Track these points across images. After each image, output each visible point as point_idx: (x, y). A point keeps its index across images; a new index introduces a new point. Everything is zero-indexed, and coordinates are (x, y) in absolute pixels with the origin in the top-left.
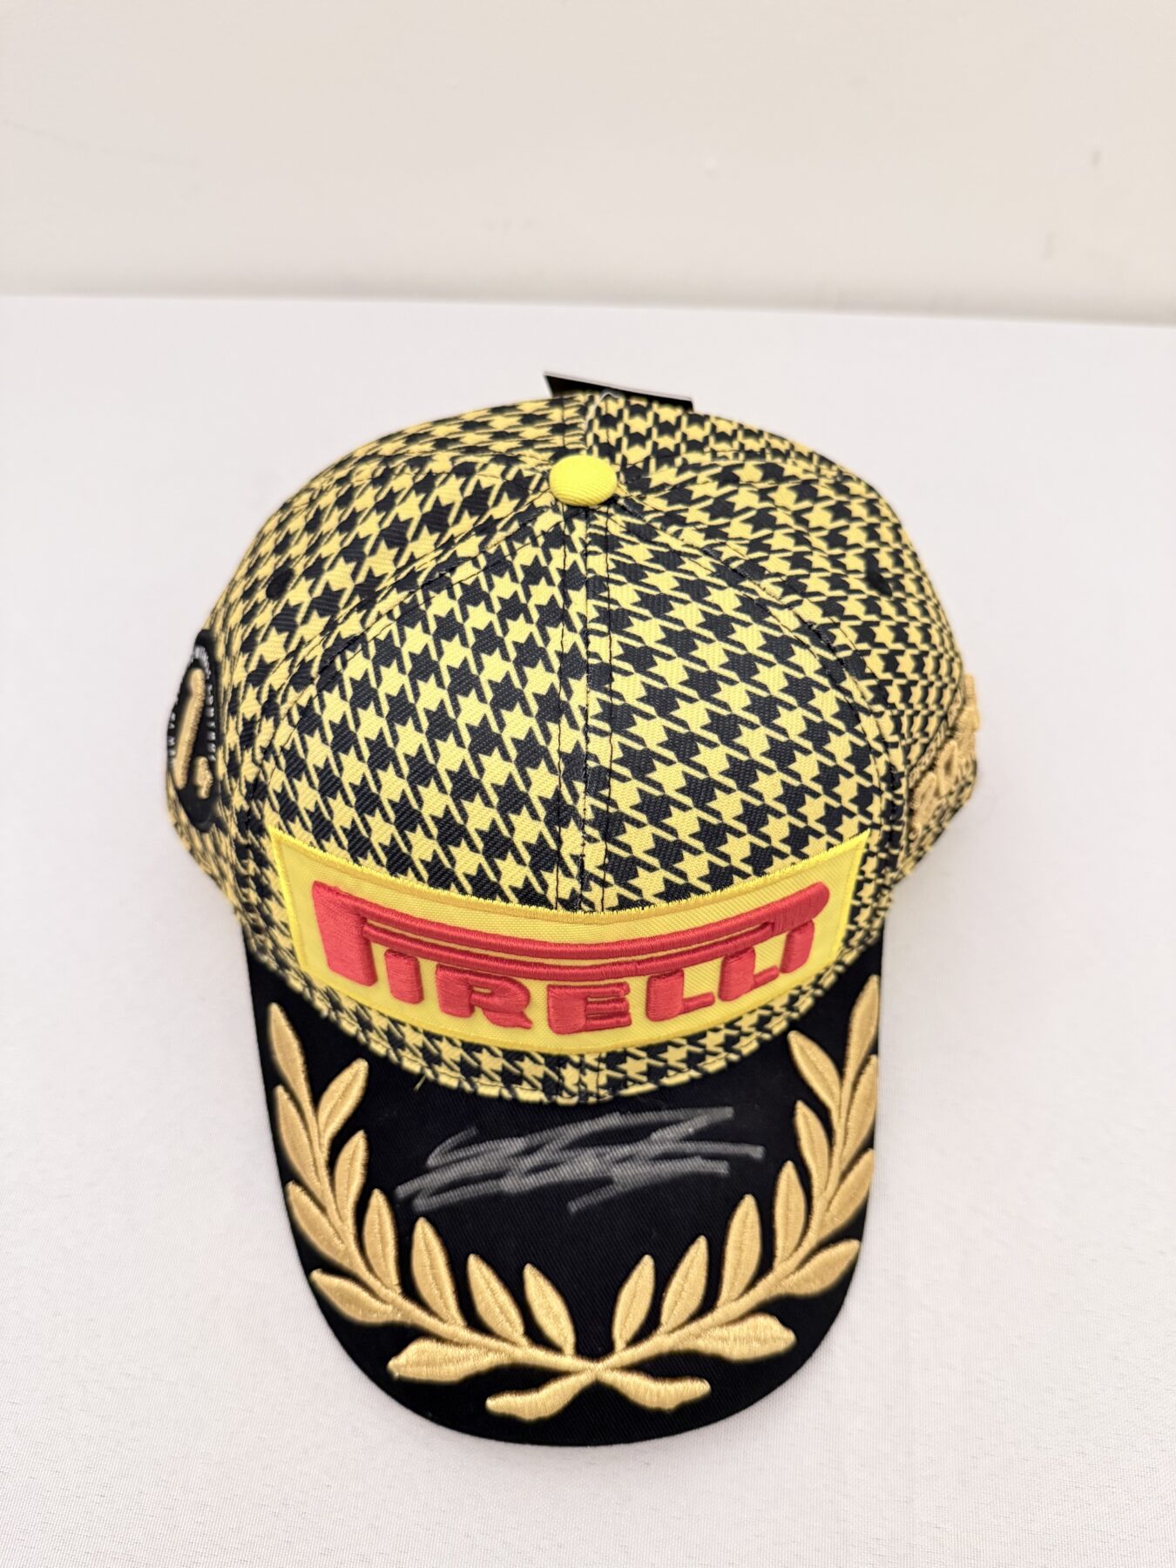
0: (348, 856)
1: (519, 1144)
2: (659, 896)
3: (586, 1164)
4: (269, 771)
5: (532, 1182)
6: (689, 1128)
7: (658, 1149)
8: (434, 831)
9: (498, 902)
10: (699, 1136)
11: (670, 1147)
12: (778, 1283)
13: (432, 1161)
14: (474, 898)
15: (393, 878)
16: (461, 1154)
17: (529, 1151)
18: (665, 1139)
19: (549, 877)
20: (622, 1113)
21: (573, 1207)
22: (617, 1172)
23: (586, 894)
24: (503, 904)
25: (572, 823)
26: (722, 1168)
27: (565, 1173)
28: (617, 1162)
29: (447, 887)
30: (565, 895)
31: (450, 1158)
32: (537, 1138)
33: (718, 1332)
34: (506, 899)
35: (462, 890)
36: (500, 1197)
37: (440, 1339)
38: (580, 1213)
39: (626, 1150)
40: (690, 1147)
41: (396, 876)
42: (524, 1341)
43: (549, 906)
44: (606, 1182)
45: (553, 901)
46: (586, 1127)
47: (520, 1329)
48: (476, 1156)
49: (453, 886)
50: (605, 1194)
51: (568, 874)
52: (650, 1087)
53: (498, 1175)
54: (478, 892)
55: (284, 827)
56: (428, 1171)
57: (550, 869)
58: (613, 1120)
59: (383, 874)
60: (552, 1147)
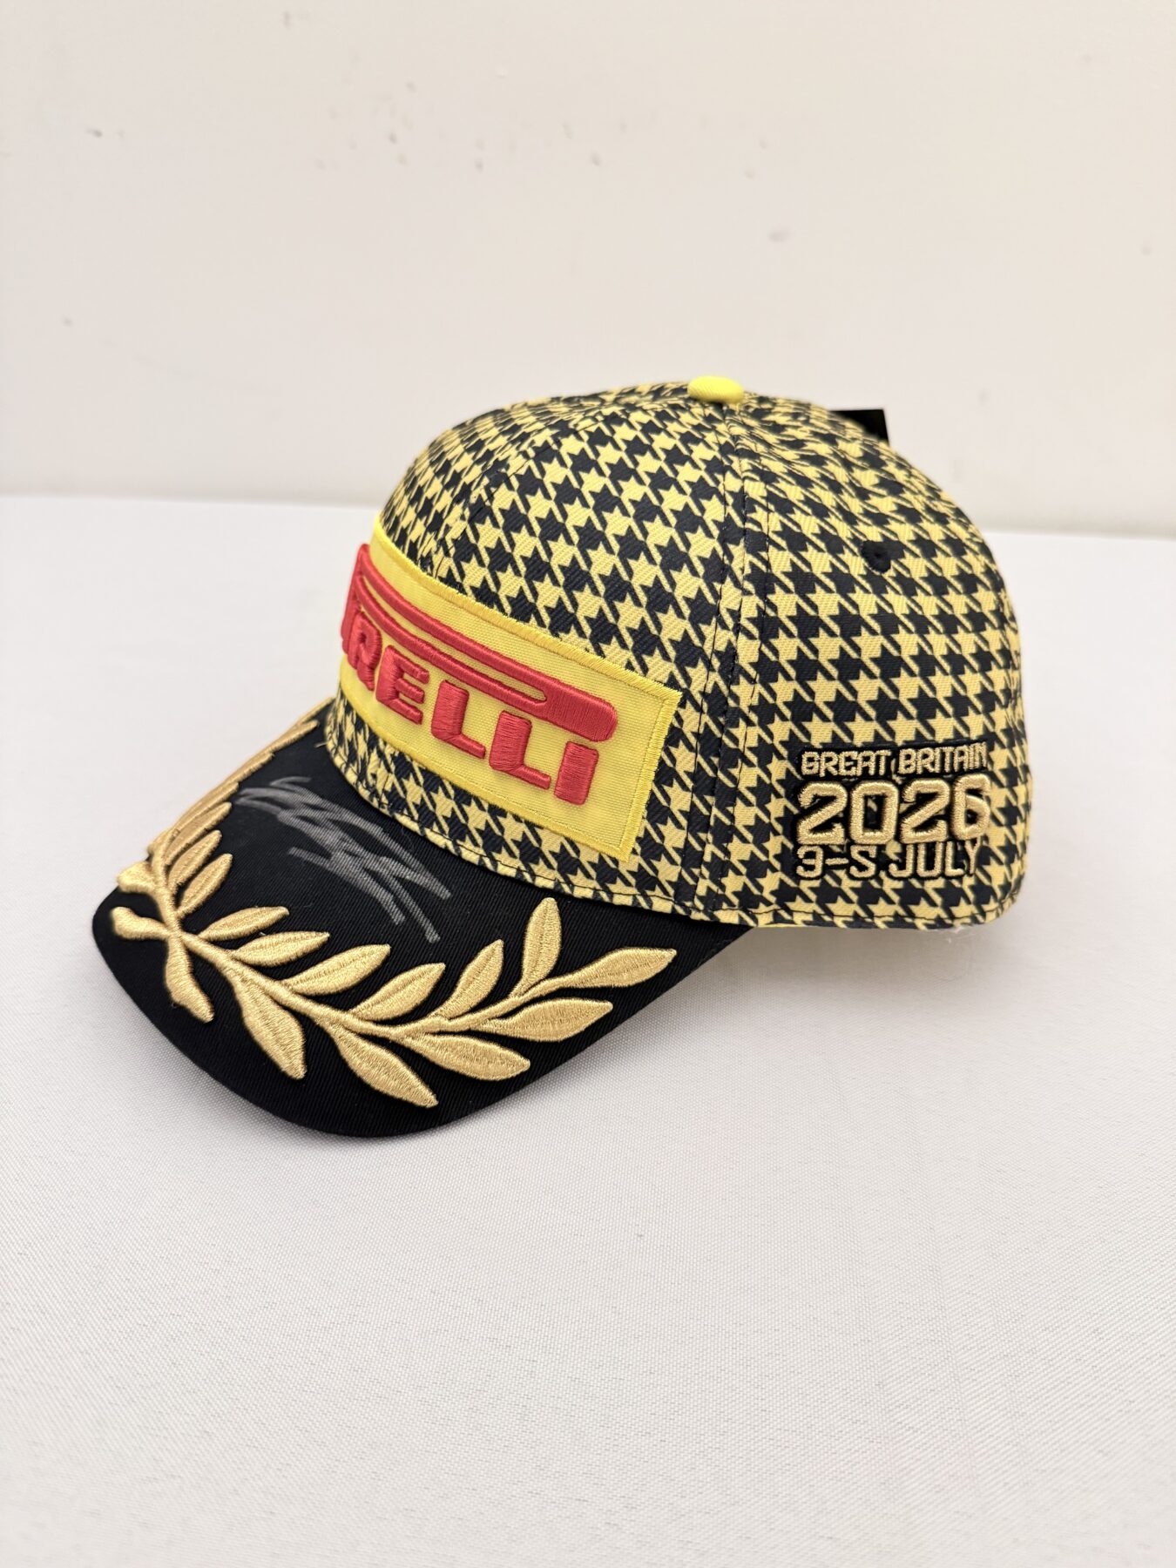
1: (314, 800)
2: (473, 589)
3: (330, 837)
5: (296, 823)
6: (409, 875)
7: (376, 867)
9: (399, 550)
10: (409, 886)
11: (384, 872)
12: (336, 1023)
13: (274, 783)
17: (315, 807)
18: (387, 867)
20: (385, 831)
21: (294, 851)
22: (339, 856)
23: (434, 558)
26: (398, 918)
27: (314, 832)
28: (345, 852)
31: (287, 786)
32: (327, 804)
33: (258, 994)
36: (272, 818)
38: (292, 856)
39: (359, 850)
40: (396, 885)
42: (172, 887)
44: (327, 856)
46: (358, 821)
47: (181, 880)
48: (294, 792)
49: (393, 535)
50: (319, 861)
51: (437, 537)
52: (415, 827)
53: (288, 808)
54: (399, 543)
56: (265, 787)
58: (374, 830)
60: (328, 815)
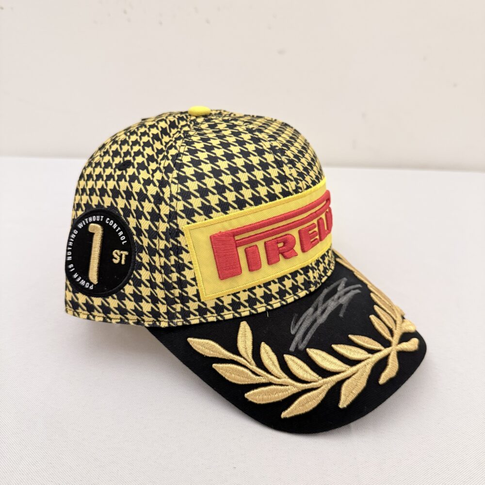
0: (223, 214)
1: (311, 310)
2: (312, 184)
3: (332, 305)
4: (175, 206)
5: (325, 316)
6: (342, 285)
7: (342, 293)
8: (248, 186)
9: (278, 200)
10: (346, 286)
11: (344, 291)
13: (293, 332)
14: (271, 203)
15: (242, 211)
16: (299, 323)
17: (316, 309)
18: (341, 290)
19: (287, 184)
20: (326, 288)
21: (341, 315)
22: (341, 302)
23: (299, 185)
24: (280, 200)
25: (284, 165)
26: (358, 291)
27: (331, 308)
28: (338, 299)
29: (261, 203)
30: (294, 188)
31: (297, 327)
32: (314, 305)
34: (279, 198)
35: (266, 202)
36: (321, 325)
37: (348, 378)
38: (344, 316)
39: (337, 295)
40: (348, 289)
41: (243, 210)
42: (370, 355)
43: (291, 194)
44: (341, 306)
45: (292, 192)
46: (322, 296)
47: (366, 353)
48: (304, 320)
49: (263, 202)
50: (344, 308)
51: (292, 181)
52: (326, 277)
53: (315, 321)
54: (271, 200)
55: (190, 222)
56: (294, 336)
57: (286, 182)
59: (238, 211)
60: (320, 305)
